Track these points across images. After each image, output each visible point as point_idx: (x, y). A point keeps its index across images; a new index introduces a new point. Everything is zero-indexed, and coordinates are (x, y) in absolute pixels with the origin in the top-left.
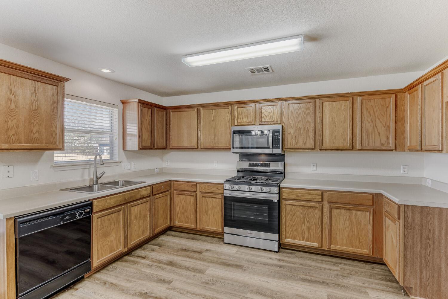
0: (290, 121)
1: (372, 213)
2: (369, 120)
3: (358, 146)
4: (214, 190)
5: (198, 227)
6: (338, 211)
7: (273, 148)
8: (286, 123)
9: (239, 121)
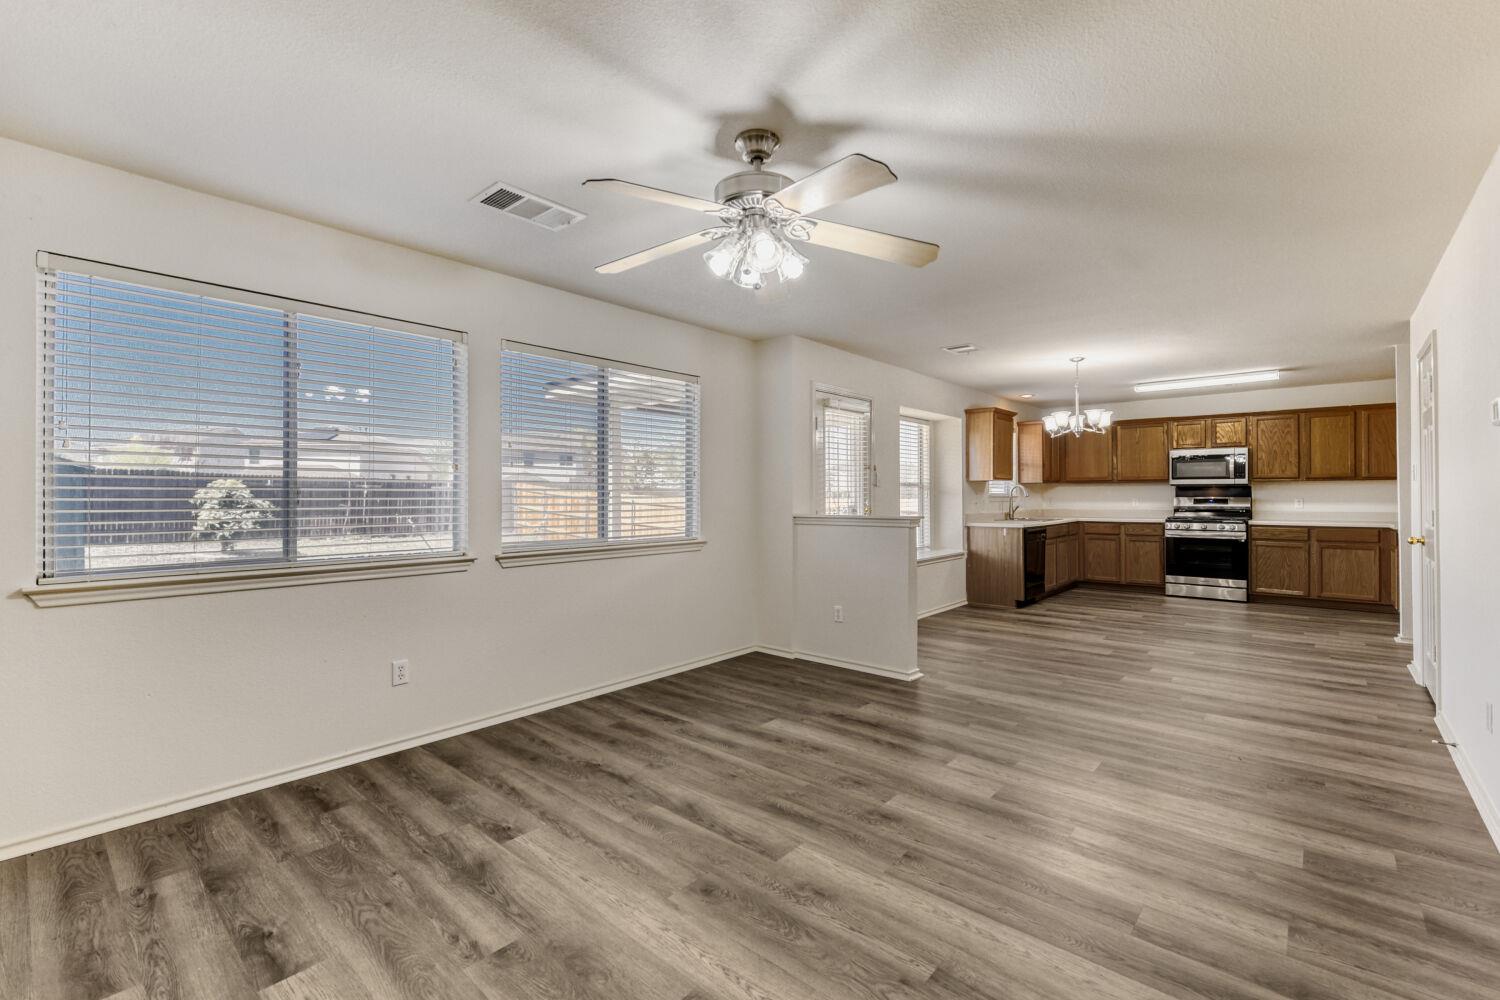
0: (1261, 442)
1: (1378, 551)
2: (1380, 440)
3: (1364, 473)
4: (1148, 531)
5: (1123, 579)
6: (1332, 551)
7: (1236, 477)
8: (1255, 444)
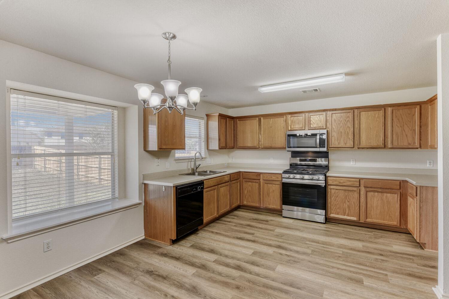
0: (334, 127)
1: (399, 195)
2: (399, 125)
3: (390, 145)
4: (274, 178)
5: (262, 205)
6: (372, 193)
7: (320, 147)
8: (330, 128)
9: (292, 127)
